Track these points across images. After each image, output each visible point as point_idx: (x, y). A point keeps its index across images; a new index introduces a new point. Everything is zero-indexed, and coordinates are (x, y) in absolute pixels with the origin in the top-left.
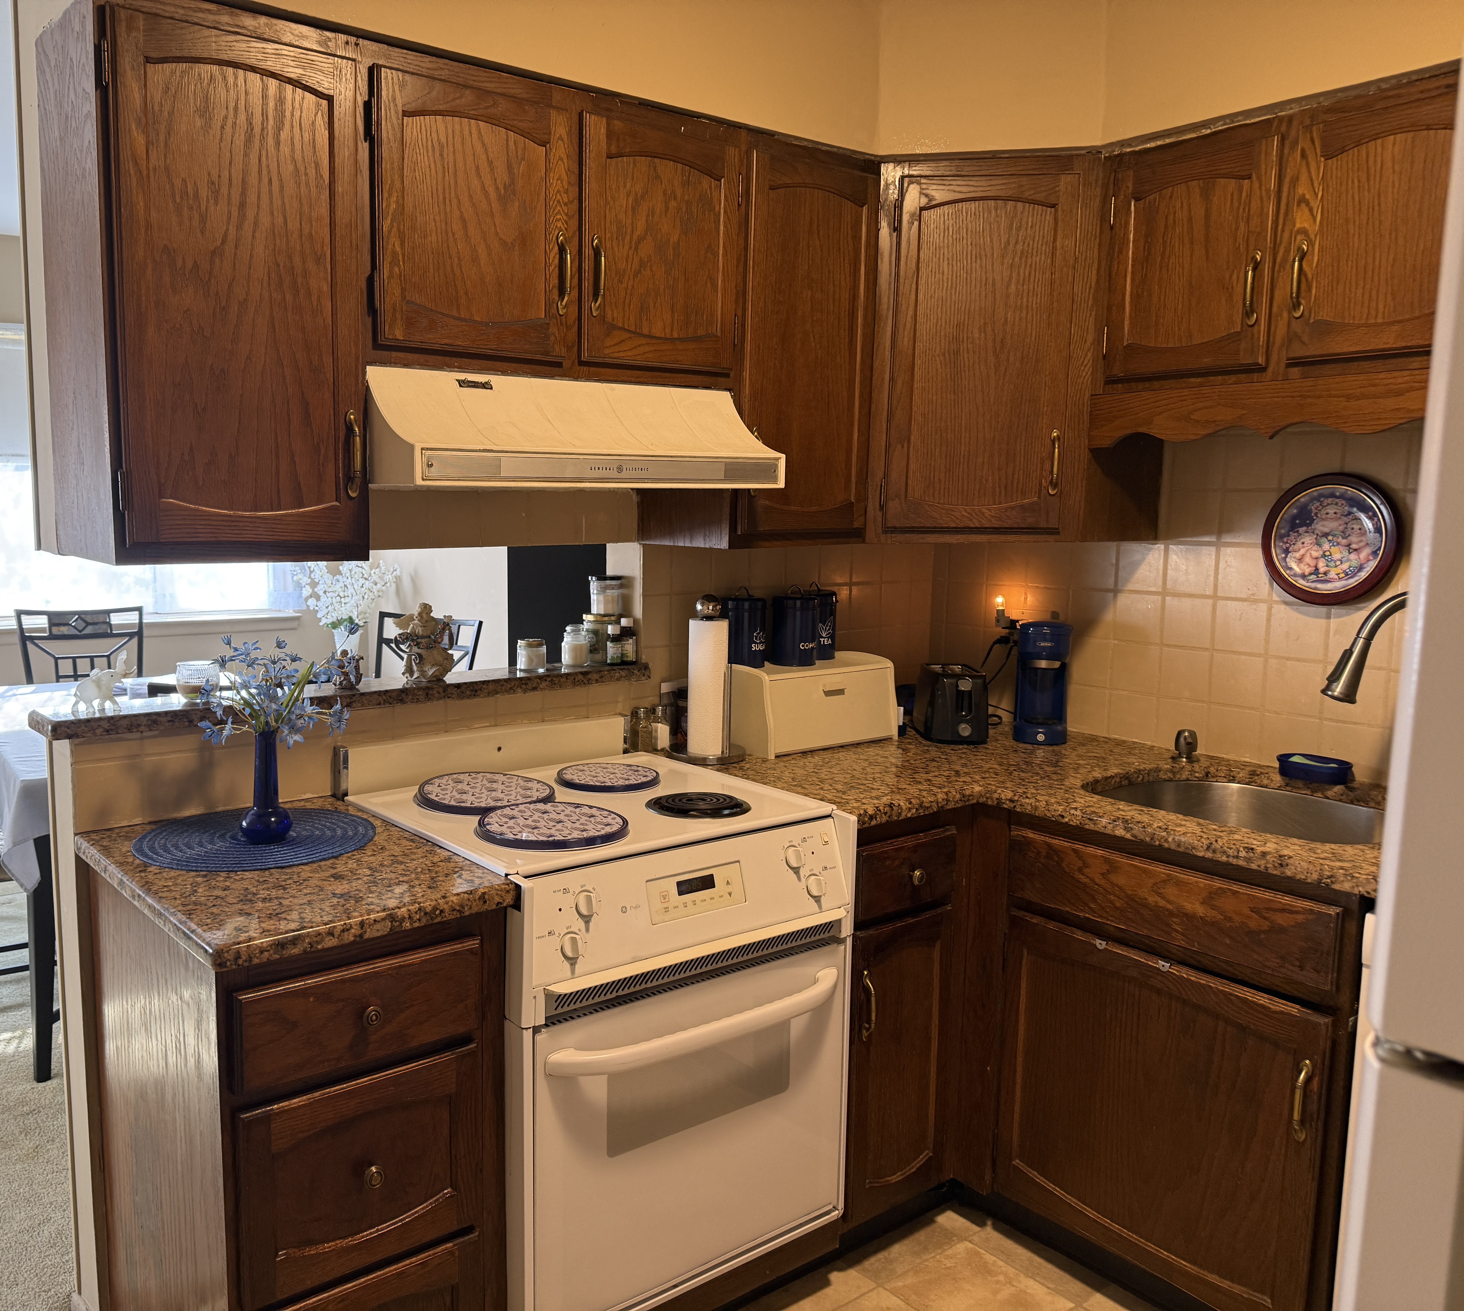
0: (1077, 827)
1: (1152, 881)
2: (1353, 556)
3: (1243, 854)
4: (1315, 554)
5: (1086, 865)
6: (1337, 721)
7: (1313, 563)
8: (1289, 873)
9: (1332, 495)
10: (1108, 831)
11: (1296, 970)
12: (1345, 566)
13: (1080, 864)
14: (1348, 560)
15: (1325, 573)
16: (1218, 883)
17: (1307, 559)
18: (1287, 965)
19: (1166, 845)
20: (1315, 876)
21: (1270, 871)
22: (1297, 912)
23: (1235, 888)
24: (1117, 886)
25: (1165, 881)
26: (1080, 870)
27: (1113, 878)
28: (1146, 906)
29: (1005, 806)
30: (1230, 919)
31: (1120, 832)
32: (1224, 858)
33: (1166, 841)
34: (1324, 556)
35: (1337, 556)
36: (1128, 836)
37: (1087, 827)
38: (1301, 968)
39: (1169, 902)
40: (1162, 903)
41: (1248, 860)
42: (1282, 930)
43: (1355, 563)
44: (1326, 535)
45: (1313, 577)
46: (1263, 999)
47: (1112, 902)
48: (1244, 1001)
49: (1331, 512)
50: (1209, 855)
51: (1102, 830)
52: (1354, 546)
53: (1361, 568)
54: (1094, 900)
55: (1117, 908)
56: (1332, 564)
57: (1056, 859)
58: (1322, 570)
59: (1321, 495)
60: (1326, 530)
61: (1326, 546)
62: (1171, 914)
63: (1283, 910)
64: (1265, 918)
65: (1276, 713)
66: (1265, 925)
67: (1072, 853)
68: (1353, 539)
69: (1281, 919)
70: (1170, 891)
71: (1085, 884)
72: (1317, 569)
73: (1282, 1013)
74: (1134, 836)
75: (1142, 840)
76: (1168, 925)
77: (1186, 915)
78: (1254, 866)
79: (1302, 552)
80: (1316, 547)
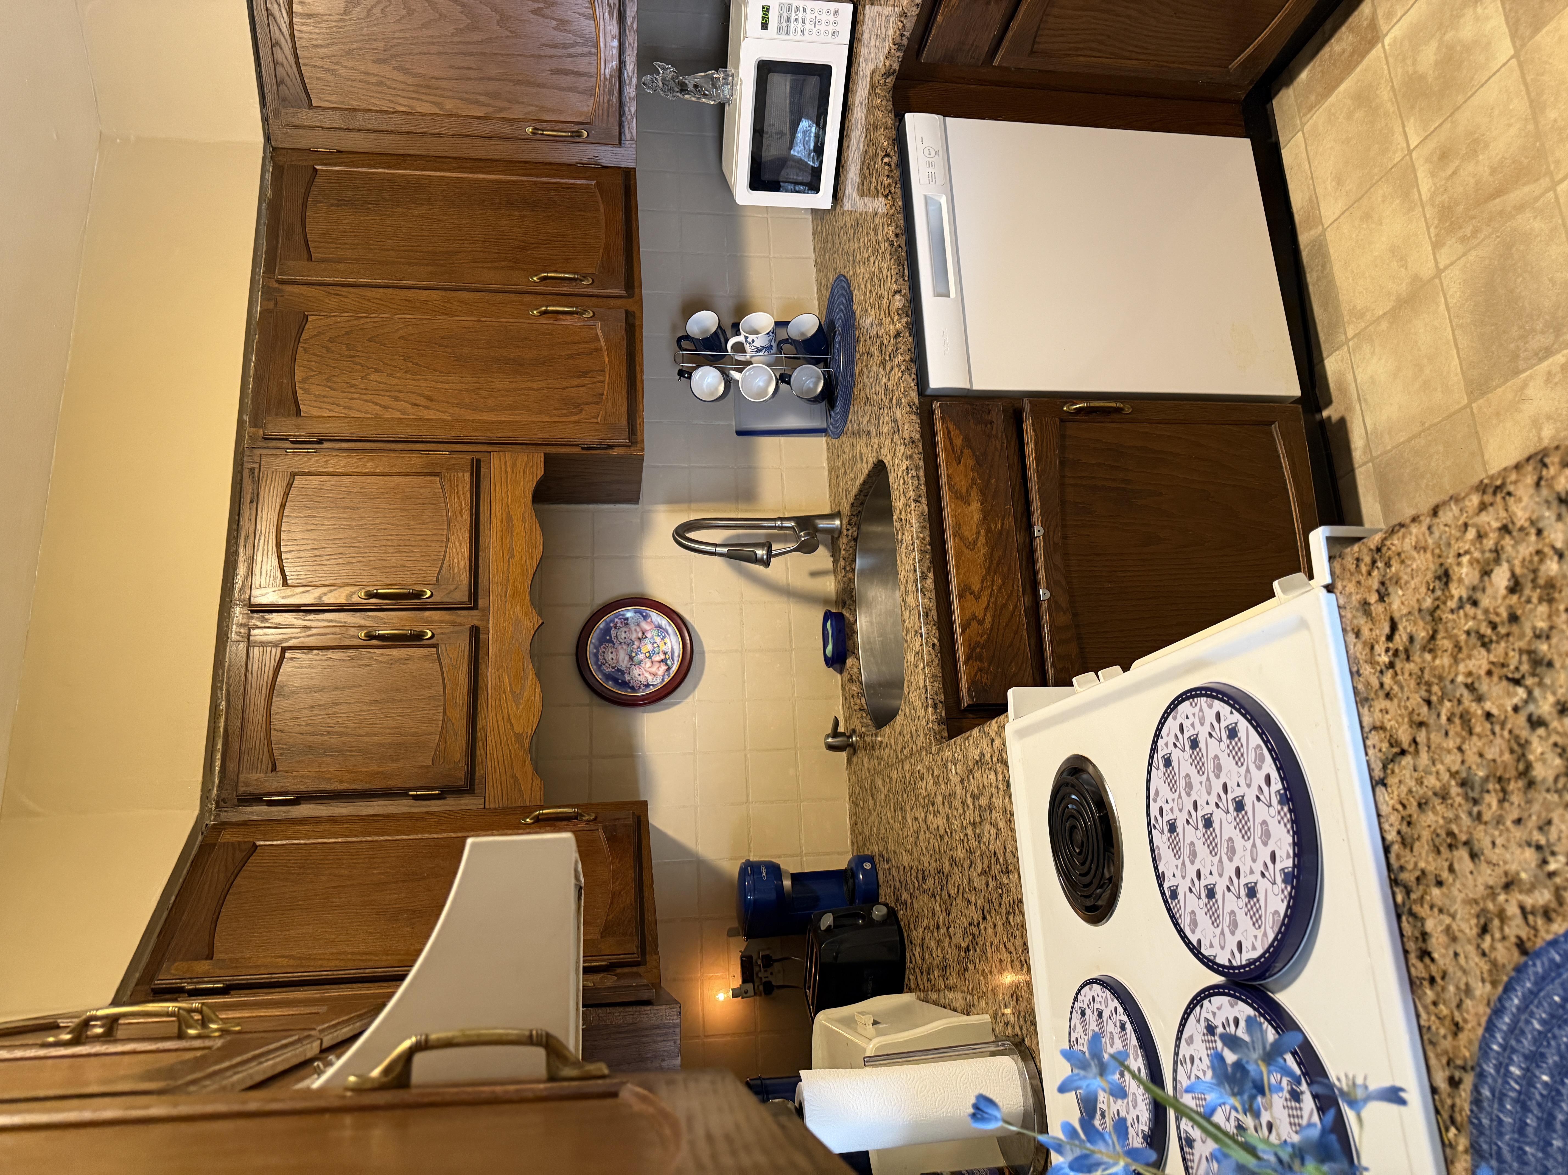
0: (939, 628)
1: (965, 550)
2: (649, 635)
3: (913, 472)
4: (649, 664)
5: (974, 617)
6: (791, 637)
7: (657, 665)
8: (918, 436)
9: (596, 655)
10: (933, 596)
11: (995, 426)
12: (658, 639)
13: (974, 624)
14: (652, 638)
15: (665, 654)
16: (946, 493)
17: (654, 670)
18: (994, 433)
19: (928, 539)
20: (913, 417)
21: (921, 450)
22: (948, 428)
23: (944, 479)
24: (982, 583)
25: (962, 538)
26: (981, 622)
27: (976, 588)
28: (991, 556)
29: (943, 714)
30: (974, 480)
31: (930, 583)
32: (923, 487)
33: (924, 539)
34: (650, 657)
35: (649, 647)
36: (931, 575)
37: (936, 618)
38: (991, 423)
39: (979, 533)
40: (982, 540)
41: (917, 468)
42: (966, 439)
43: (655, 633)
44: (631, 658)
45: (669, 662)
46: (1030, 449)
47: (1000, 588)
48: (1038, 459)
49: (611, 656)
50: (924, 500)
51: (934, 601)
52: (640, 635)
53: (659, 627)
54: (1004, 606)
55: (1004, 583)
56: (656, 650)
57: (978, 650)
58: (662, 657)
59: (596, 663)
60: (627, 658)
61: (641, 656)
62: (988, 531)
63: (950, 438)
64: (962, 452)
65: (793, 687)
66: (967, 452)
67: (967, 633)
68: (634, 636)
69: (958, 441)
70: (969, 533)
71: (994, 617)
72: (662, 661)
73: (1034, 430)
74: (929, 568)
75: (931, 562)
76: (1000, 533)
77: (985, 517)
78: (921, 463)
79: (647, 675)
80: (643, 665)
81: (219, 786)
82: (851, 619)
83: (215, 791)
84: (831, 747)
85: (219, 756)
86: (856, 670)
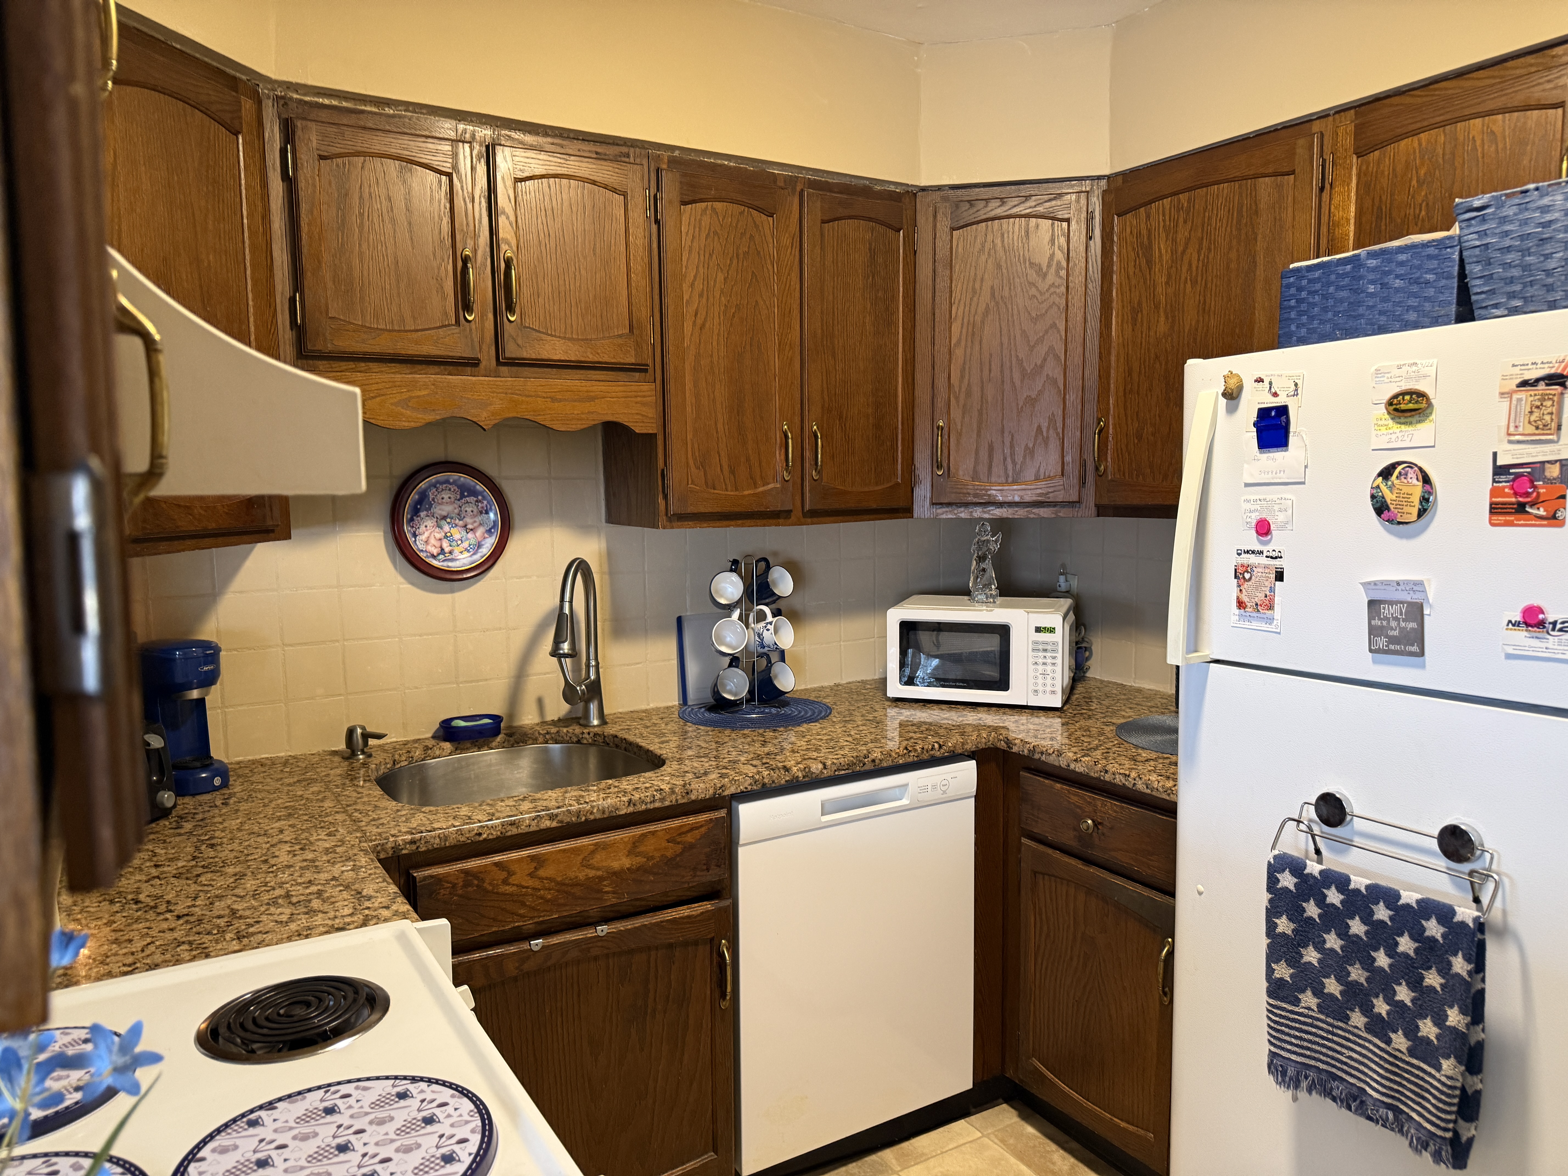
0: (498, 838)
1: (581, 857)
2: (470, 535)
3: (658, 796)
4: (438, 536)
5: (511, 873)
6: (472, 682)
7: (438, 544)
8: (693, 797)
9: (447, 482)
10: (532, 829)
11: (705, 873)
12: (466, 544)
13: (504, 875)
14: (467, 539)
15: (450, 553)
16: (638, 831)
17: (432, 541)
18: (698, 873)
19: (592, 817)
20: (711, 791)
21: (680, 802)
22: (701, 826)
23: (652, 828)
24: (547, 879)
25: (593, 852)
26: (505, 882)
27: (542, 873)
28: (577, 884)
29: (404, 852)
30: (652, 858)
31: (547, 824)
32: (644, 807)
33: (592, 813)
34: (446, 537)
35: (457, 536)
36: (554, 824)
37: (509, 834)
38: (708, 870)
39: (598, 869)
40: (592, 873)
41: (662, 800)
42: (692, 846)
43: (473, 541)
44: (444, 518)
45: (441, 557)
46: (684, 911)
47: (542, 898)
48: (674, 921)
49: (446, 496)
50: (631, 809)
51: (527, 830)
52: (470, 526)
53: (479, 546)
54: (523, 904)
55: (548, 901)
56: (454, 543)
57: (476, 882)
58: (447, 549)
59: (438, 482)
60: (445, 513)
61: (447, 528)
62: (601, 879)
63: (692, 830)
64: (678, 843)
65: (416, 688)
66: (678, 848)
67: (494, 868)
68: (468, 520)
69: (689, 838)
70: (598, 859)
71: (511, 895)
72: (442, 549)
73: (702, 913)
74: (561, 822)
75: (568, 823)
76: (600, 891)
77: (615, 873)
78: (667, 803)
79: (426, 534)
80: (437, 530)
81: (301, 100)
82: (494, 744)
83: (295, 96)
84: (351, 732)
85: (335, 103)
86: (438, 753)
